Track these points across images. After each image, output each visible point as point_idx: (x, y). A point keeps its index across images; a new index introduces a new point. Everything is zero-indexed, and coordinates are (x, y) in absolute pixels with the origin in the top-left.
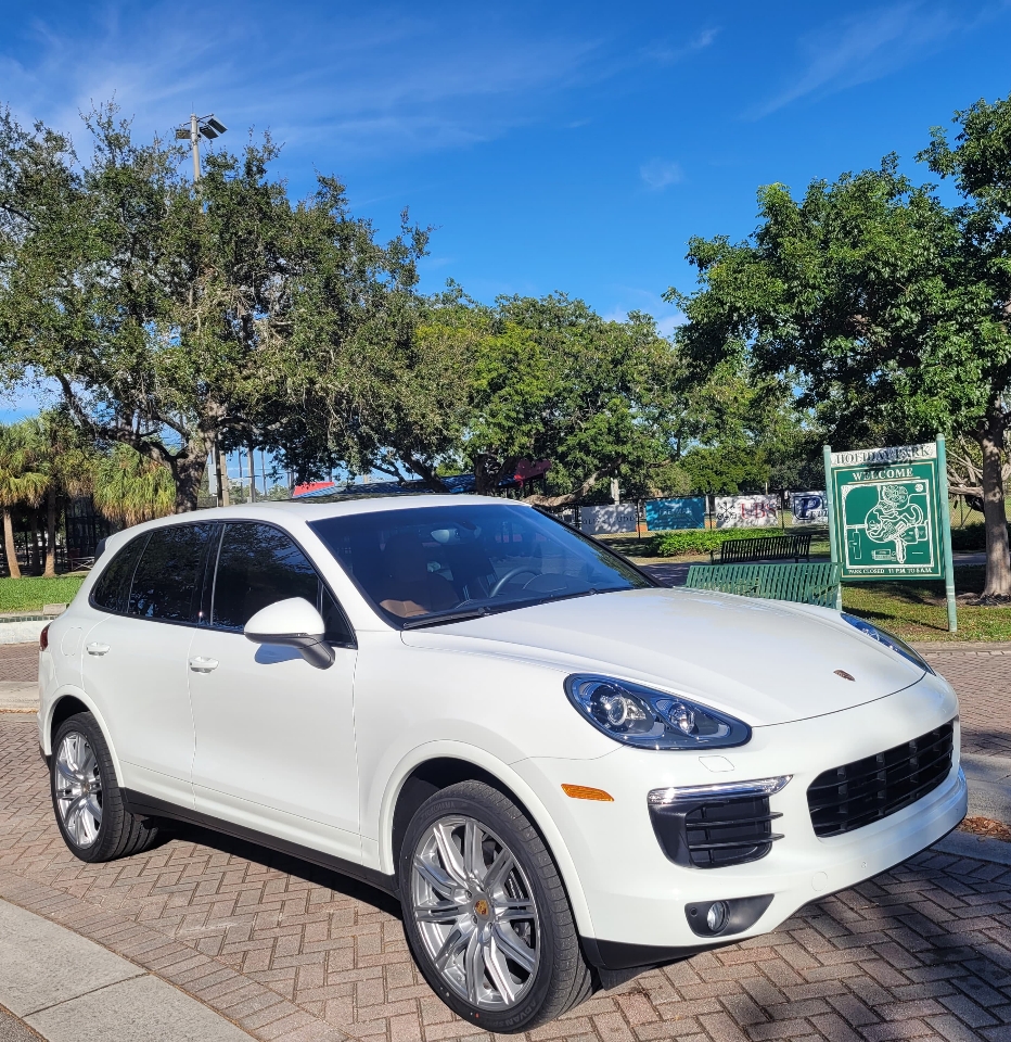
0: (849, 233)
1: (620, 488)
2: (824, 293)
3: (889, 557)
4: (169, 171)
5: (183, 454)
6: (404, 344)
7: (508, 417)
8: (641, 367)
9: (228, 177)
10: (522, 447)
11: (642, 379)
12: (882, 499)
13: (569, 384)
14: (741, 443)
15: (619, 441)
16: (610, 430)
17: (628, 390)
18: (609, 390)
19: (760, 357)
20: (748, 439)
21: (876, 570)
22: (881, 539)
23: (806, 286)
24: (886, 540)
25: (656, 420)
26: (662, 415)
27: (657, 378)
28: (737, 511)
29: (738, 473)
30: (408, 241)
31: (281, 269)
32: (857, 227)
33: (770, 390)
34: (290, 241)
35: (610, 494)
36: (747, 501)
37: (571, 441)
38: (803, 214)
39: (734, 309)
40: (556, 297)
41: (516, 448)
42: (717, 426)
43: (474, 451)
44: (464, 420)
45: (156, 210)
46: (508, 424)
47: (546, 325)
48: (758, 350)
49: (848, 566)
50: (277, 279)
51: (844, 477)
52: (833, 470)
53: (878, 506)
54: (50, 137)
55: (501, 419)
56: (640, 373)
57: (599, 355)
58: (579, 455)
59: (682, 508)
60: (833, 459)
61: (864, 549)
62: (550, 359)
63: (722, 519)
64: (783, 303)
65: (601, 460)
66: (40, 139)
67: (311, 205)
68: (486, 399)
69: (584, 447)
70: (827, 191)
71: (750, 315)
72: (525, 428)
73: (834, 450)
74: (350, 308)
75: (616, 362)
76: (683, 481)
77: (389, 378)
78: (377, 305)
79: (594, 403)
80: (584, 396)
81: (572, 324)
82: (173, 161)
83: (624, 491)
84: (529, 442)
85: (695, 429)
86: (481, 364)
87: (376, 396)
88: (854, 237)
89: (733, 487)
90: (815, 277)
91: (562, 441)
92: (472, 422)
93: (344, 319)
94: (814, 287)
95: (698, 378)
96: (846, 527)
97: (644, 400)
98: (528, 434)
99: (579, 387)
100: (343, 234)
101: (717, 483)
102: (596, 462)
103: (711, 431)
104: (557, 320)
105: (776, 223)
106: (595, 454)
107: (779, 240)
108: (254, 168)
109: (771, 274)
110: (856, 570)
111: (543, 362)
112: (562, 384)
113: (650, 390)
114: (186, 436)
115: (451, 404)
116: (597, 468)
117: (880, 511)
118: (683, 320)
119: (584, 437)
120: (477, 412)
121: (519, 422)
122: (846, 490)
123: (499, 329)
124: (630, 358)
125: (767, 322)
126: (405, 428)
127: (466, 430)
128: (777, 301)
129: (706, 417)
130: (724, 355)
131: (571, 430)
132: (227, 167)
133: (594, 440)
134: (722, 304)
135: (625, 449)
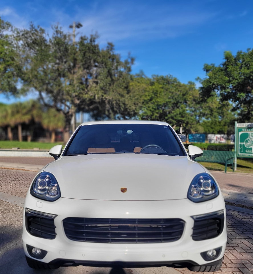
0: (247, 65)
1: (183, 130)
2: (238, 81)
3: (250, 152)
4: (70, 40)
5: (68, 112)
6: (126, 88)
7: (153, 108)
8: (190, 97)
9: (86, 42)
10: (156, 116)
11: (190, 100)
12: (250, 136)
13: (170, 100)
14: (217, 120)
15: (183, 117)
16: (180, 114)
17: (186, 103)
18: (181, 103)
19: (222, 96)
20: (219, 118)
21: (246, 155)
22: (248, 147)
23: (234, 79)
24: (250, 147)
25: (193, 112)
26: (195, 110)
27: (194, 100)
28: (215, 138)
29: (218, 128)
30: (129, 60)
31: (96, 66)
32: (249, 64)
33: (224, 105)
34: (99, 59)
35: (180, 132)
36: (219, 136)
37: (169, 116)
38: (235, 59)
39: (213, 84)
40: (169, 76)
41: (154, 117)
42: (210, 115)
43: (143, 117)
44: (141, 108)
45: (66, 50)
46: (153, 110)
47: (165, 84)
48: (221, 94)
49: (239, 153)
50: (95, 69)
51: (240, 130)
52: (237, 128)
53: (248, 138)
54: (41, 30)
55: (151, 108)
56: (190, 98)
57: (179, 93)
58: (171, 120)
59: (200, 137)
60: (237, 125)
61: (244, 149)
62: (165, 93)
63: (210, 140)
64: (228, 83)
65: (177, 122)
66: (38, 30)
67: (105, 49)
68: (147, 103)
69: (172, 118)
70: (242, 54)
71: (218, 86)
72: (157, 111)
73: (238, 123)
74: (114, 78)
75: (184, 95)
76: (201, 129)
77: (122, 96)
78: (120, 77)
79: (176, 106)
80: (174, 104)
81: (173, 84)
82: (72, 38)
83: (184, 131)
84: (158, 115)
85: (204, 115)
86: (147, 94)
87: (119, 101)
88: (248, 67)
89: (216, 132)
90: (236, 77)
91: (167, 116)
92: (143, 109)
93: (112, 80)
94: (236, 79)
95: (204, 101)
96: (239, 143)
97: (191, 106)
98: (157, 113)
99: (173, 101)
100: (113, 58)
101: (211, 130)
102: (175, 122)
103: (209, 116)
104: (168, 83)
105: (228, 61)
106: (175, 120)
107: (228, 66)
108: (92, 40)
109: (225, 75)
110: (241, 155)
111: (163, 94)
112: (168, 100)
113: (192, 103)
114: (69, 108)
115: (137, 104)
116: (176, 124)
117: (249, 140)
118: (201, 85)
119: (172, 115)
120: (144, 106)
121: (155, 109)
122: (240, 133)
123: (152, 84)
124: (187, 94)
125: (223, 88)
126: (126, 109)
127: (140, 111)
128: (226, 83)
129: (207, 112)
130: (211, 96)
131: (170, 113)
132: (85, 39)
133: (175, 116)
134: (211, 82)
135: (184, 119)
